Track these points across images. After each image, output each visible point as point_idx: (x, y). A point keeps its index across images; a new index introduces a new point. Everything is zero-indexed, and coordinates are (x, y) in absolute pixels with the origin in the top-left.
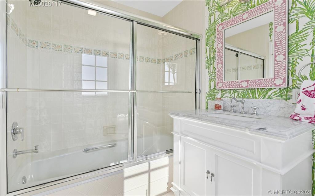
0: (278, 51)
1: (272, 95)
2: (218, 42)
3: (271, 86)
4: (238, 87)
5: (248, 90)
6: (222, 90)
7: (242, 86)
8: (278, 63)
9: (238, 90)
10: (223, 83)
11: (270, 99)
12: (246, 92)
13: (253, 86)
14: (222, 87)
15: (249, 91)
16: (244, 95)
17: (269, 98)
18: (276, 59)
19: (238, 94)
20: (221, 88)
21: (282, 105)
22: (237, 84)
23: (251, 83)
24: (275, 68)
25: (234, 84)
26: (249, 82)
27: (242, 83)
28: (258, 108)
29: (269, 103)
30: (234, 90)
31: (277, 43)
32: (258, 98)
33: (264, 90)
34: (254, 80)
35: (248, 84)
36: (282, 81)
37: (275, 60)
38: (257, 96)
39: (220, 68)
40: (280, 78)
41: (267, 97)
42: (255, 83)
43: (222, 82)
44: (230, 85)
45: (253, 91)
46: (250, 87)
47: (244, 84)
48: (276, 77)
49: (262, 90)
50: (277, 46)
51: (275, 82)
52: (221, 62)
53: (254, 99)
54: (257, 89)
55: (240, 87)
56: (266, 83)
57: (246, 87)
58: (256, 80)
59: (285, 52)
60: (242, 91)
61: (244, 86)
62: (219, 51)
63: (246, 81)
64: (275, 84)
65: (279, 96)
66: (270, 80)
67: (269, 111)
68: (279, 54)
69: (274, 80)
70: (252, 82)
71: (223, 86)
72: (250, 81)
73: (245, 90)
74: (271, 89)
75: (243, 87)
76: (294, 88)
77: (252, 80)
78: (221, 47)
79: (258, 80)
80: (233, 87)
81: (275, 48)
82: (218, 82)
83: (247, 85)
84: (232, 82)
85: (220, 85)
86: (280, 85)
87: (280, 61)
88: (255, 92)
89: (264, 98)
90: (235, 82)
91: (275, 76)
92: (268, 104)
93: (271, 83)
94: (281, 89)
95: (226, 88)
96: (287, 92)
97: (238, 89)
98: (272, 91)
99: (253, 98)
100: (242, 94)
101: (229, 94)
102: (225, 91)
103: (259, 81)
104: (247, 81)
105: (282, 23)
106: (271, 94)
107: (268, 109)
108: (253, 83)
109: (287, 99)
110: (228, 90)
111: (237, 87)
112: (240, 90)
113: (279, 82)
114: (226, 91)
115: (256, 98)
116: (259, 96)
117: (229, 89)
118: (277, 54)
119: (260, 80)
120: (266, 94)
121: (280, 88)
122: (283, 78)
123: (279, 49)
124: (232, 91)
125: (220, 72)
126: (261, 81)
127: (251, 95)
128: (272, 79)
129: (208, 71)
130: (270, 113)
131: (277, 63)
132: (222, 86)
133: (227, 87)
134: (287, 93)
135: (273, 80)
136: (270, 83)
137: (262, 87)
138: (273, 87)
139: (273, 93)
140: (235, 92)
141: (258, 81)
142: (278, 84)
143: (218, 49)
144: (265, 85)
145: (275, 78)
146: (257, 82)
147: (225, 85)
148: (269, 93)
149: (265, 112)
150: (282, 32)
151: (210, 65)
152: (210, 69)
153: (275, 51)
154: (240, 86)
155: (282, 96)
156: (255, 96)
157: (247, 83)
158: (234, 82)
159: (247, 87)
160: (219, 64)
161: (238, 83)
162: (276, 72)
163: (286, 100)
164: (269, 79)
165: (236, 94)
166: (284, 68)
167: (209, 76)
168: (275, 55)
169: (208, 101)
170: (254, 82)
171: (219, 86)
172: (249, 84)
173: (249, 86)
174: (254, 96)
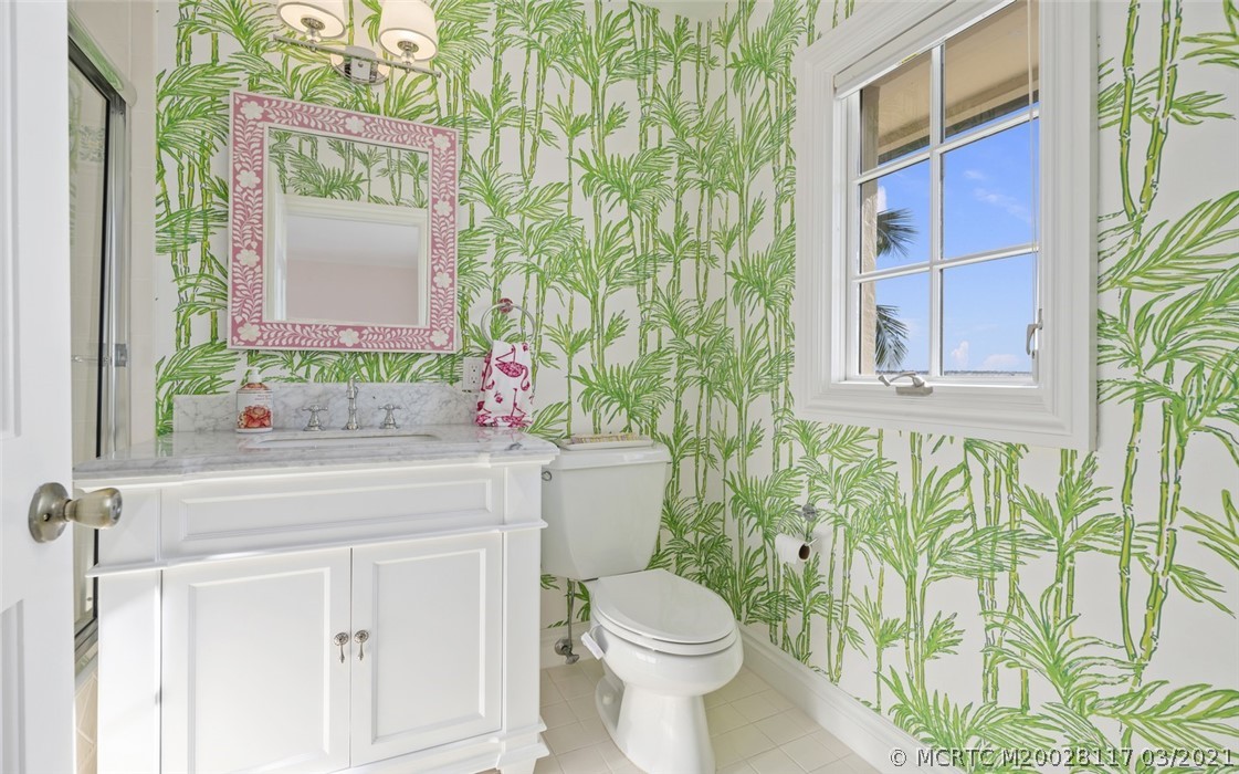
0: (438, 262)
1: (421, 372)
2: (240, 162)
3: (423, 348)
4: (329, 344)
5: (356, 356)
6: (250, 352)
7: (341, 341)
8: (440, 291)
9: (320, 356)
10: (265, 324)
11: (417, 381)
12: (348, 363)
13: (375, 346)
14: (261, 342)
15: (360, 359)
16: (342, 370)
17: (415, 379)
18: (436, 279)
19: (323, 368)
20: (254, 344)
21: (446, 396)
22: (325, 334)
23: (371, 336)
24: (432, 303)
25: (313, 335)
26: (365, 332)
27: (342, 333)
28: (399, 408)
29: (417, 392)
30: (304, 354)
31: (437, 240)
32: (386, 379)
33: (401, 358)
34: (379, 328)
35: (361, 336)
36: (447, 337)
37: (434, 284)
38: (383, 374)
39: (252, 269)
40: (443, 329)
41: (408, 376)
42: (381, 337)
43: (260, 323)
44: (295, 335)
45: (372, 359)
46: (367, 347)
47: (349, 338)
48: (434, 326)
49: (396, 358)
50: (437, 249)
51: (432, 339)
52: (255, 245)
53: (376, 384)
54: (385, 354)
55: (332, 346)
56: (411, 340)
57: (355, 346)
58: (385, 329)
59: (453, 268)
60: (337, 358)
61: (349, 344)
62: (247, 199)
63: (355, 328)
64: (432, 344)
65: (436, 374)
66: (422, 332)
67: (417, 414)
68: (440, 270)
69: (431, 334)
70: (373, 334)
71: (265, 337)
72: (366, 328)
73: (348, 356)
74: (418, 356)
75: (344, 346)
76: (465, 355)
77: (373, 328)
78: (254, 186)
79: (392, 329)
80: (309, 343)
81: (433, 253)
82: (239, 319)
83: (357, 341)
84: (303, 326)
85: (250, 332)
86: (441, 347)
87: (443, 288)
88: (377, 361)
89: (400, 380)
90: (317, 326)
91: (432, 323)
92: (416, 396)
93: (424, 340)
94: (442, 357)
95: (280, 345)
96: (453, 363)
97: (323, 353)
98: (422, 361)
99: (372, 381)
100: (337, 370)
101: (285, 367)
102: (265, 356)
103: (393, 332)
104: (359, 329)
105: (448, 197)
106: (420, 369)
107: (415, 408)
108: (376, 336)
109: (454, 379)
110: (282, 355)
111: (322, 344)
112: (331, 356)
113: (439, 338)
114: (271, 356)
115: (380, 380)
116: (388, 375)
117: (285, 349)
118: (436, 268)
119: (395, 329)
120: (406, 369)
121: (439, 355)
122: (448, 330)
123: (440, 258)
124: (297, 359)
125: (250, 282)
126: (399, 331)
127: (364, 371)
128: (425, 330)
129: (175, 267)
130: (419, 418)
131: (438, 292)
132: (261, 338)
133: (284, 342)
134: (452, 367)
135: (428, 333)
136: (421, 340)
137: (401, 348)
138: (428, 349)
139: (424, 365)
140: (311, 362)
141: (390, 332)
142: (437, 344)
143: (239, 189)
144: (409, 346)
145: (432, 329)
146: (389, 335)
147: (276, 335)
148: (415, 366)
149: (407, 418)
150: (447, 218)
151: (186, 243)
152: (186, 260)
153: (433, 259)
154: (335, 342)
155: (442, 375)
156: (379, 375)
157: (356, 334)
158: (310, 326)
159: (359, 345)
160: (244, 252)
161: (327, 331)
162: (436, 314)
163: (451, 383)
164: (419, 330)
165: (315, 369)
166: (450, 306)
167: (181, 290)
168: (433, 270)
169: (169, 396)
170: (379, 335)
171: (243, 338)
172: (365, 337)
173: (364, 345)
174: (375, 374)
